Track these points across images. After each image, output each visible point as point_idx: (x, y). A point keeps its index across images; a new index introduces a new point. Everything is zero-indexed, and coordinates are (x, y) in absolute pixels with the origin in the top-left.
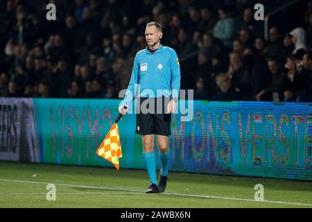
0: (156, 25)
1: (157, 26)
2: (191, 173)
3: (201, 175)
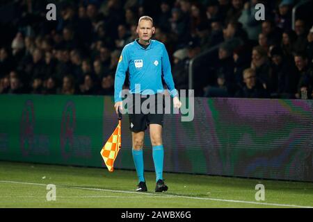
2: (213, 175)
3: (224, 178)
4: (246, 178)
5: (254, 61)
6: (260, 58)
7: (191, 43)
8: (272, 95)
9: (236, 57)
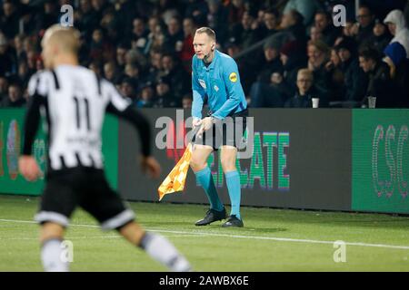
0: (207, 31)
1: (210, 33)
2: (258, 207)
3: (272, 210)
4: (300, 209)
5: (312, 59)
6: (320, 55)
7: (233, 40)
8: (331, 103)
9: (284, 58)
